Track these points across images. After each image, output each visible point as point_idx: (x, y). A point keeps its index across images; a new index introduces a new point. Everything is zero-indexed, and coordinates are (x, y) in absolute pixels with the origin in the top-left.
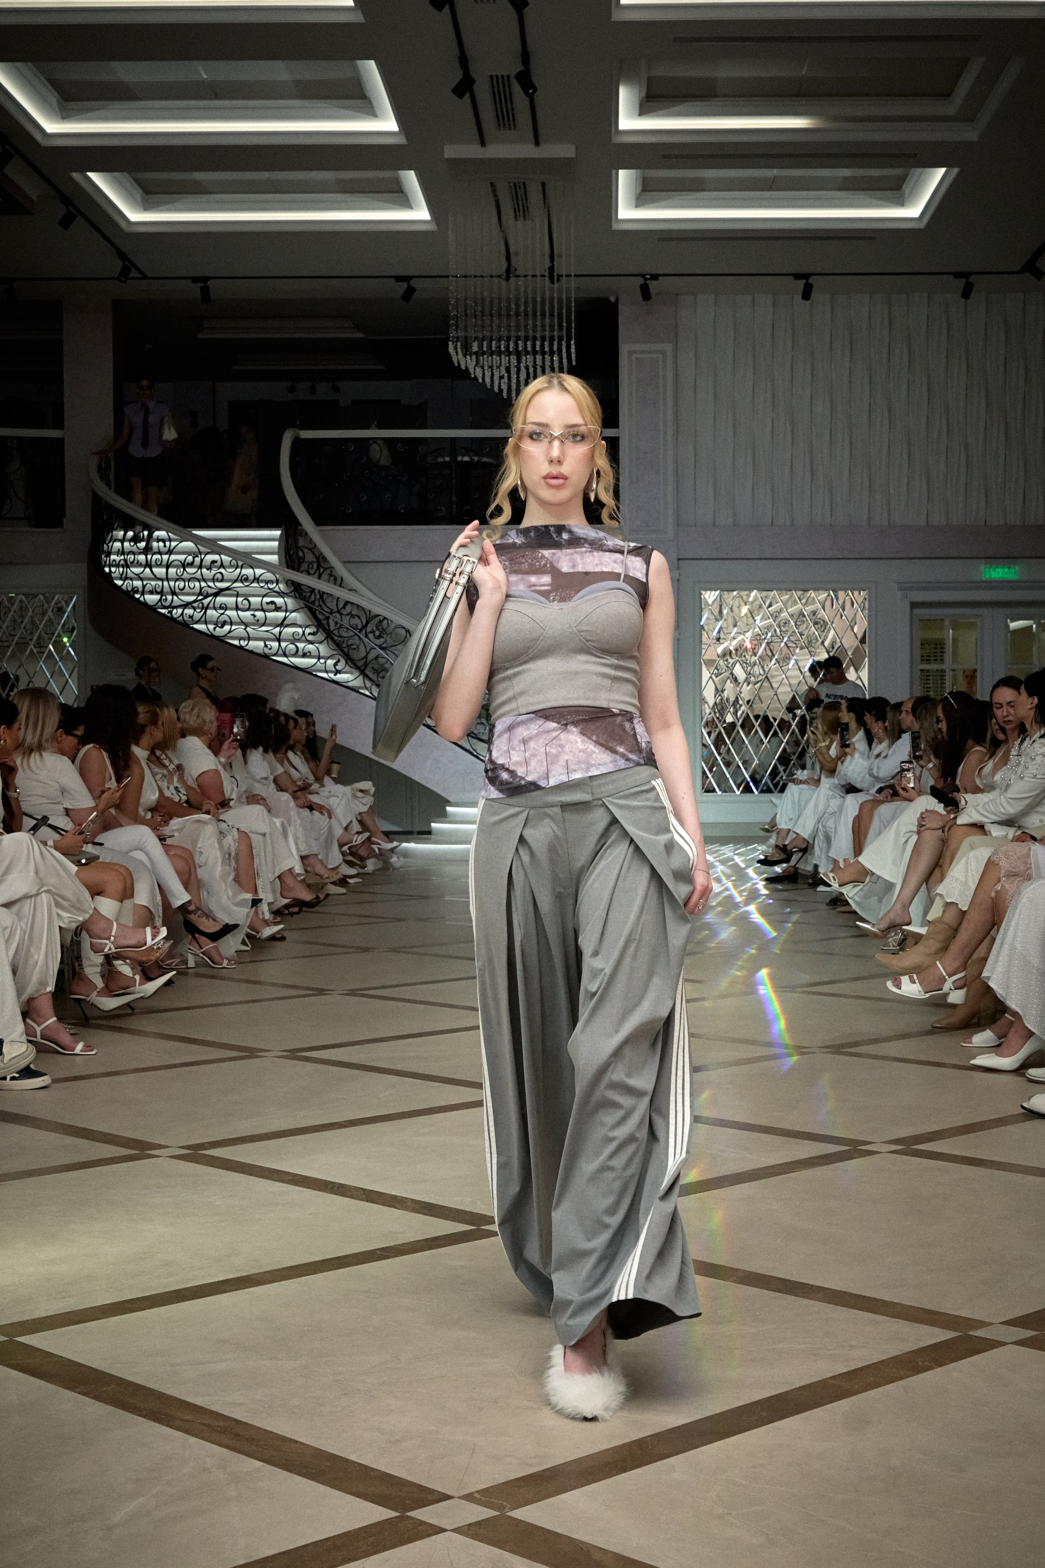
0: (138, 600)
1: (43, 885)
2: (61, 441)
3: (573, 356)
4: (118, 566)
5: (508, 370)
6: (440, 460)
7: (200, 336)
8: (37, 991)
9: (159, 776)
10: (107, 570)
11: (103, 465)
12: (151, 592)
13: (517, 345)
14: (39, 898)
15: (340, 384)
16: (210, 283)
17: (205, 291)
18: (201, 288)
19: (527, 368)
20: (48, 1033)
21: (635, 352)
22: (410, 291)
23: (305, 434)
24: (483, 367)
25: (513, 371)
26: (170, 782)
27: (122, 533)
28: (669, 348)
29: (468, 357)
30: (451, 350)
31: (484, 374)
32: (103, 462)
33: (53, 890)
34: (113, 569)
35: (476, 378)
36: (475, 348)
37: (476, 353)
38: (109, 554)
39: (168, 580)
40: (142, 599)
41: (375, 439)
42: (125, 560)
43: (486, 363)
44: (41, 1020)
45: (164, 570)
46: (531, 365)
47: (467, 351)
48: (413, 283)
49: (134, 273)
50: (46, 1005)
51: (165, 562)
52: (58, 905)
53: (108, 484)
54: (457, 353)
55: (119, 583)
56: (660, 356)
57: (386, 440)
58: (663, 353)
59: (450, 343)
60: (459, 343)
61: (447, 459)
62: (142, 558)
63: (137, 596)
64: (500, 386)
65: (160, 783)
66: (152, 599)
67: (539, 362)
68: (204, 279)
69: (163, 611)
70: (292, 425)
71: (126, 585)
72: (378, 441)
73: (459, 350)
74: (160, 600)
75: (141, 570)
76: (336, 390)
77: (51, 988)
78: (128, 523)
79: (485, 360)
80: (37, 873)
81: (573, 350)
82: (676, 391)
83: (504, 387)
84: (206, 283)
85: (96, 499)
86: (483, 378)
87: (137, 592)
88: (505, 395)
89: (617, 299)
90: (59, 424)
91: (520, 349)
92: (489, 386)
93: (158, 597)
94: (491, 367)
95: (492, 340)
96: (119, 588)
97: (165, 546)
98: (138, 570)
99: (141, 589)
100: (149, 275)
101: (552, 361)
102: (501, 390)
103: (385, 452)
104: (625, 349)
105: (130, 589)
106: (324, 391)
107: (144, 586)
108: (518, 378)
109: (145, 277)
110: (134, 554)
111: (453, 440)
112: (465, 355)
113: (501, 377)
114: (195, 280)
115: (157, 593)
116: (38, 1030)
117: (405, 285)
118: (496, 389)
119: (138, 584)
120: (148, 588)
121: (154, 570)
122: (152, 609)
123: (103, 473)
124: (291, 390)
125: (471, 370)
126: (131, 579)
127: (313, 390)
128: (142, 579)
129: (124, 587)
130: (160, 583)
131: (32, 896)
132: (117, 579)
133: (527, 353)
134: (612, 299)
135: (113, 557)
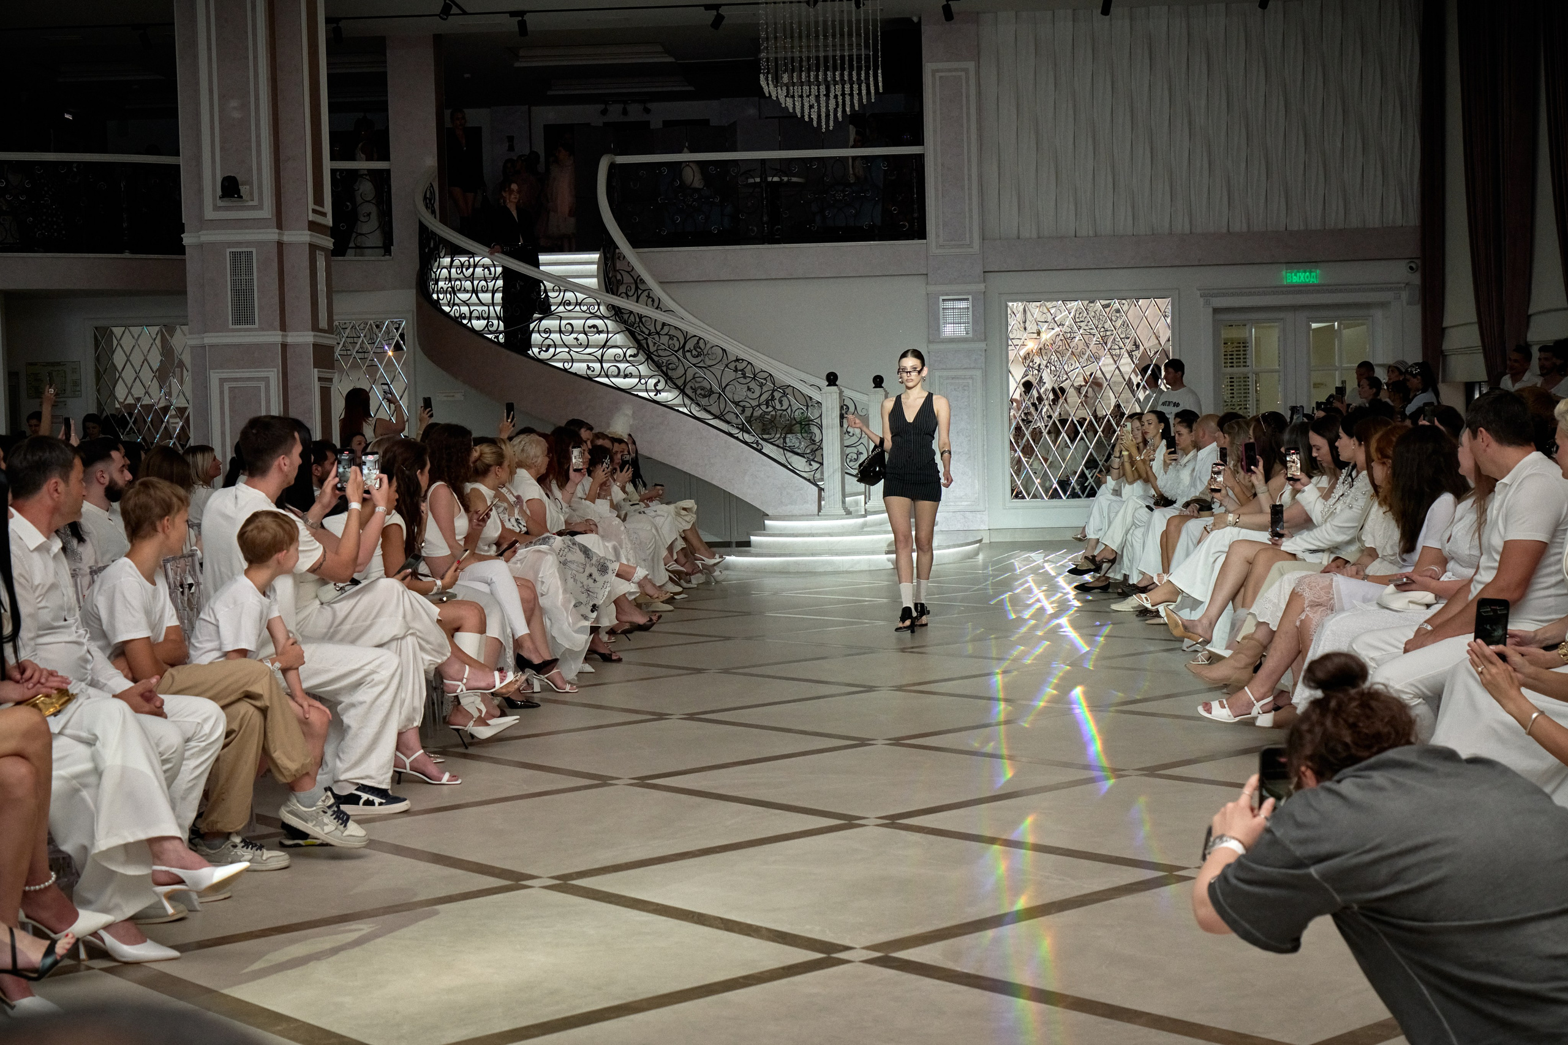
0: (465, 326)
1: (410, 628)
2: (388, 171)
3: (880, 84)
4: (445, 292)
5: (818, 97)
6: (751, 181)
7: (517, 65)
8: (405, 726)
9: (502, 509)
10: (435, 296)
11: (428, 196)
12: (478, 318)
13: (826, 75)
14: (404, 642)
15: (649, 105)
16: (527, 17)
17: (522, 25)
18: (519, 22)
19: (836, 97)
20: (416, 765)
21: (938, 71)
22: (719, 19)
23: (621, 160)
24: (793, 97)
25: (823, 99)
26: (511, 514)
27: (449, 260)
28: (971, 65)
29: (779, 88)
30: (763, 83)
31: (794, 104)
32: (428, 193)
33: (418, 633)
34: (441, 296)
35: (786, 108)
36: (785, 78)
37: (787, 85)
38: (437, 282)
39: (493, 304)
40: (469, 325)
41: (688, 163)
42: (452, 288)
43: (796, 94)
44: (409, 753)
45: (490, 295)
46: (839, 93)
47: (777, 80)
48: (723, 11)
49: (454, 10)
50: (413, 739)
51: (491, 288)
52: (422, 648)
53: (433, 212)
54: (768, 84)
55: (447, 309)
56: (963, 74)
57: (699, 163)
58: (966, 70)
59: (761, 76)
60: (770, 76)
61: (758, 180)
62: (468, 285)
63: (465, 322)
64: (810, 116)
65: (501, 516)
66: (479, 324)
67: (847, 90)
68: (521, 13)
69: (489, 336)
70: (608, 151)
71: (454, 312)
72: (691, 164)
73: (770, 83)
74: (487, 325)
75: (468, 295)
76: (647, 111)
77: (418, 723)
78: (455, 251)
79: (797, 91)
80: (404, 617)
81: (880, 79)
82: (979, 110)
83: (814, 116)
84: (523, 17)
85: (423, 228)
86: (794, 108)
87: (465, 318)
88: (815, 124)
89: (920, 19)
90: (386, 157)
91: (829, 79)
92: (799, 115)
93: (484, 322)
94: (801, 96)
95: (801, 71)
96: (447, 314)
97: (490, 274)
98: (464, 296)
99: (468, 315)
100: (468, 10)
101: (860, 89)
102: (811, 119)
103: (698, 176)
104: (929, 68)
105: (457, 315)
106: (635, 113)
107: (471, 313)
108: (827, 106)
109: (465, 13)
110: (459, 280)
111: (763, 161)
112: (776, 86)
113: (811, 107)
114: (513, 14)
115: (484, 319)
116: (408, 762)
117: (714, 12)
118: (807, 119)
119: (465, 309)
120: (475, 314)
121: (480, 295)
122: (479, 334)
123: (428, 202)
124: (604, 112)
125: (782, 100)
126: (458, 305)
127: (625, 112)
128: (468, 305)
129: (452, 313)
130: (486, 308)
131: (398, 639)
132: (445, 305)
133: (835, 83)
134: (915, 19)
135: (441, 284)
